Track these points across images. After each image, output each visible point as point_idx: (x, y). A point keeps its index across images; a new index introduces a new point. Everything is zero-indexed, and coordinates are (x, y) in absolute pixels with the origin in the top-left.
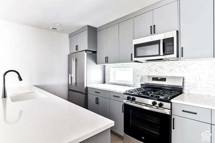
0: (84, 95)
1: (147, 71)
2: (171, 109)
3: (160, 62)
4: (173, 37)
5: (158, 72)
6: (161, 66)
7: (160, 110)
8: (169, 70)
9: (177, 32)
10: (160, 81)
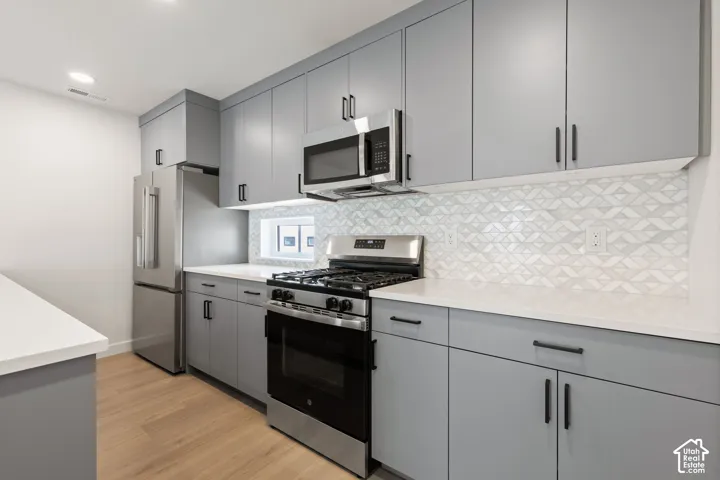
0: (173, 295)
1: (346, 224)
2: (369, 316)
4: (388, 128)
5: (370, 225)
6: (377, 208)
8: (395, 219)
9: (400, 114)
10: (372, 248)
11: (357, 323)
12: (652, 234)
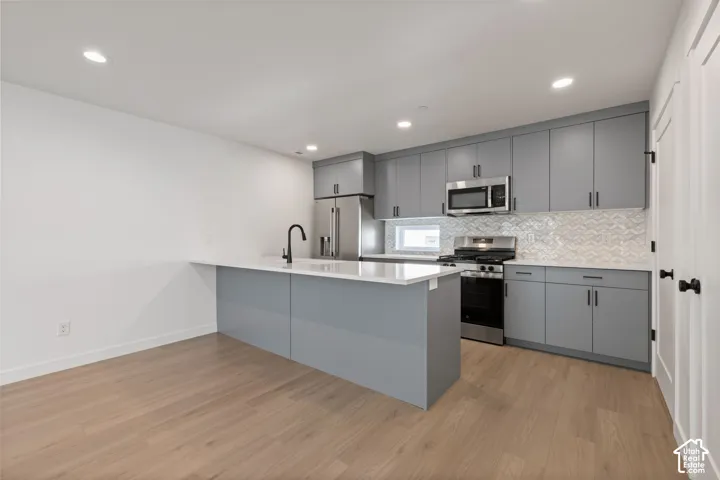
2: (504, 273)
3: (484, 217)
4: (505, 185)
5: (481, 231)
7: (491, 275)
8: (497, 227)
9: (510, 178)
11: (499, 276)
12: (630, 236)
